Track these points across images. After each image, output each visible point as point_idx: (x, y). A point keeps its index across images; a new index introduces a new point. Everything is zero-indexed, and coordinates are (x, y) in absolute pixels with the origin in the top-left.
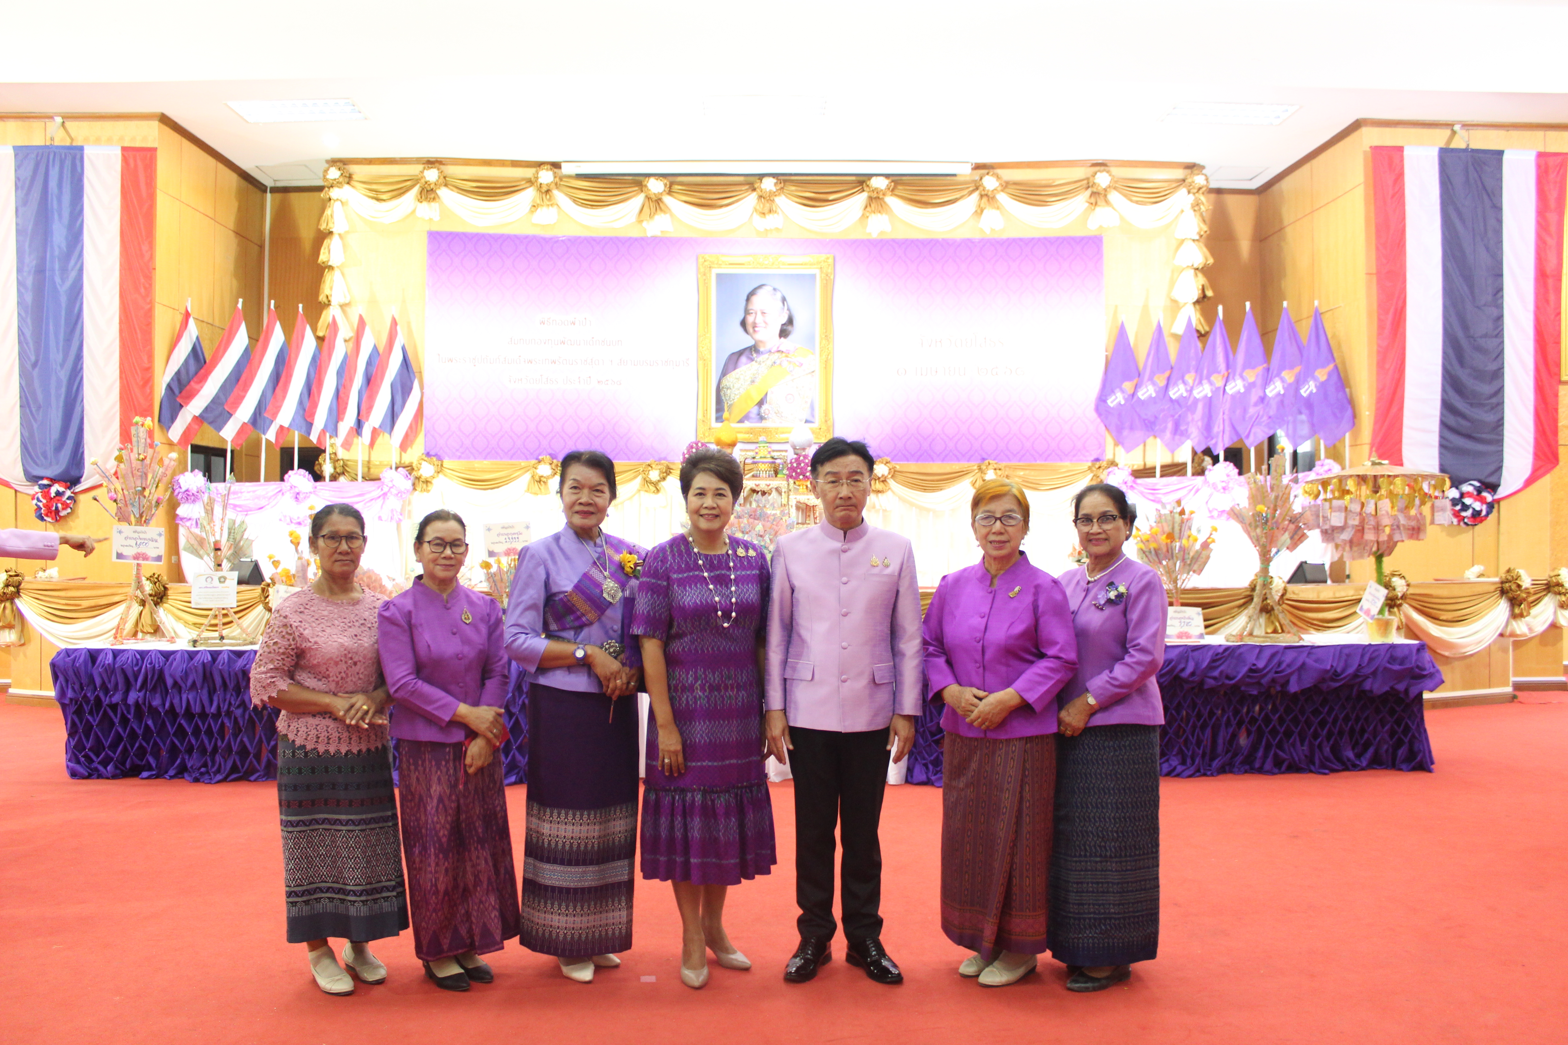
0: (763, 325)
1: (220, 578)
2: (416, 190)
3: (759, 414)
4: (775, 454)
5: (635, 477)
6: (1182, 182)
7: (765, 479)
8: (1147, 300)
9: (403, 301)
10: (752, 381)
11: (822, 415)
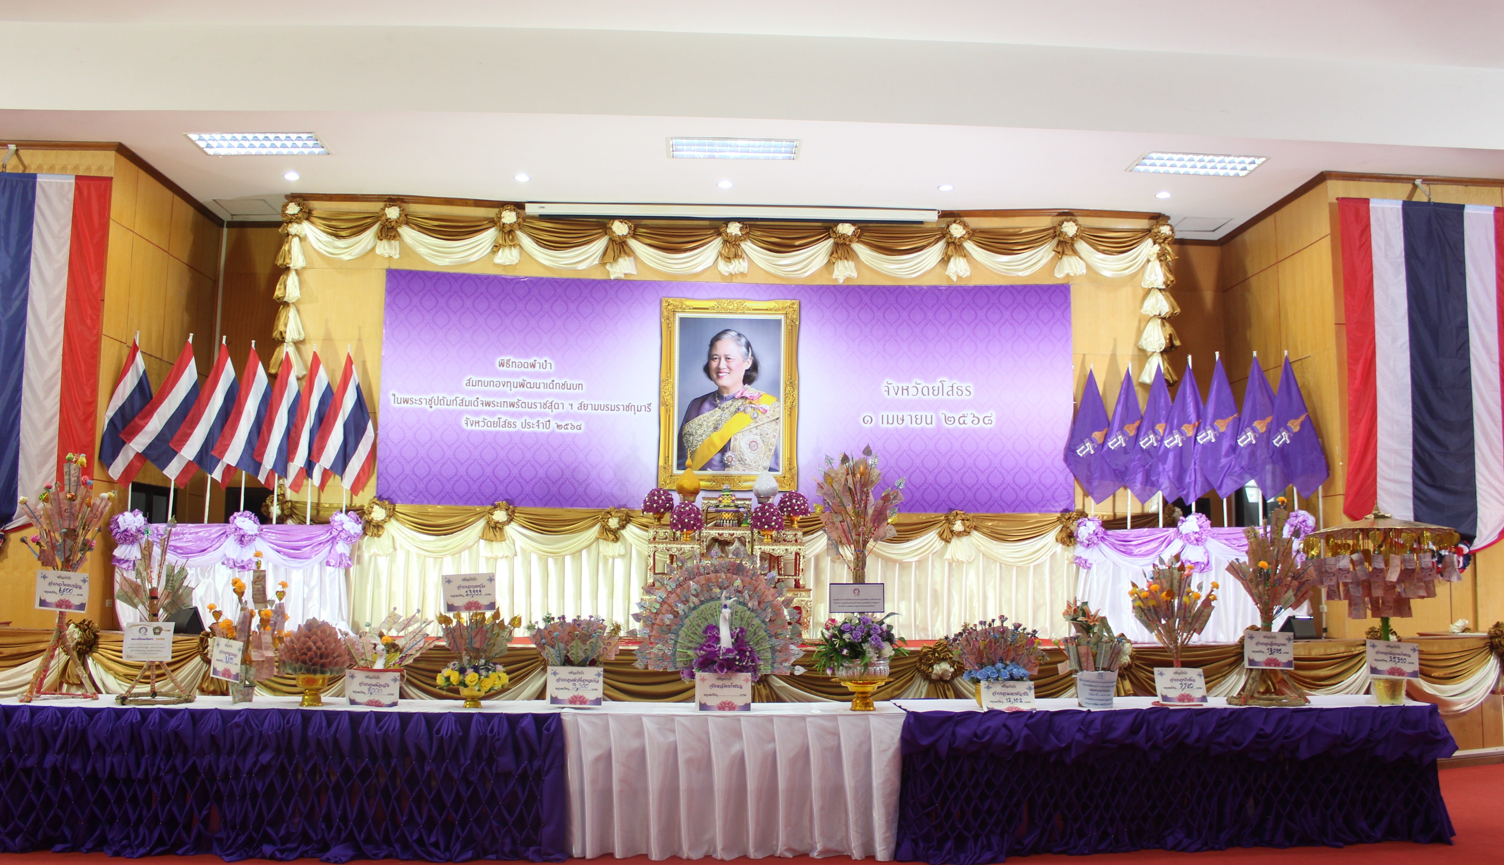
0: (727, 370)
1: (154, 629)
2: (375, 228)
3: (722, 461)
4: (739, 502)
5: (594, 525)
6: (1147, 232)
7: (729, 528)
8: (1115, 348)
9: (360, 340)
10: (716, 428)
11: (787, 463)
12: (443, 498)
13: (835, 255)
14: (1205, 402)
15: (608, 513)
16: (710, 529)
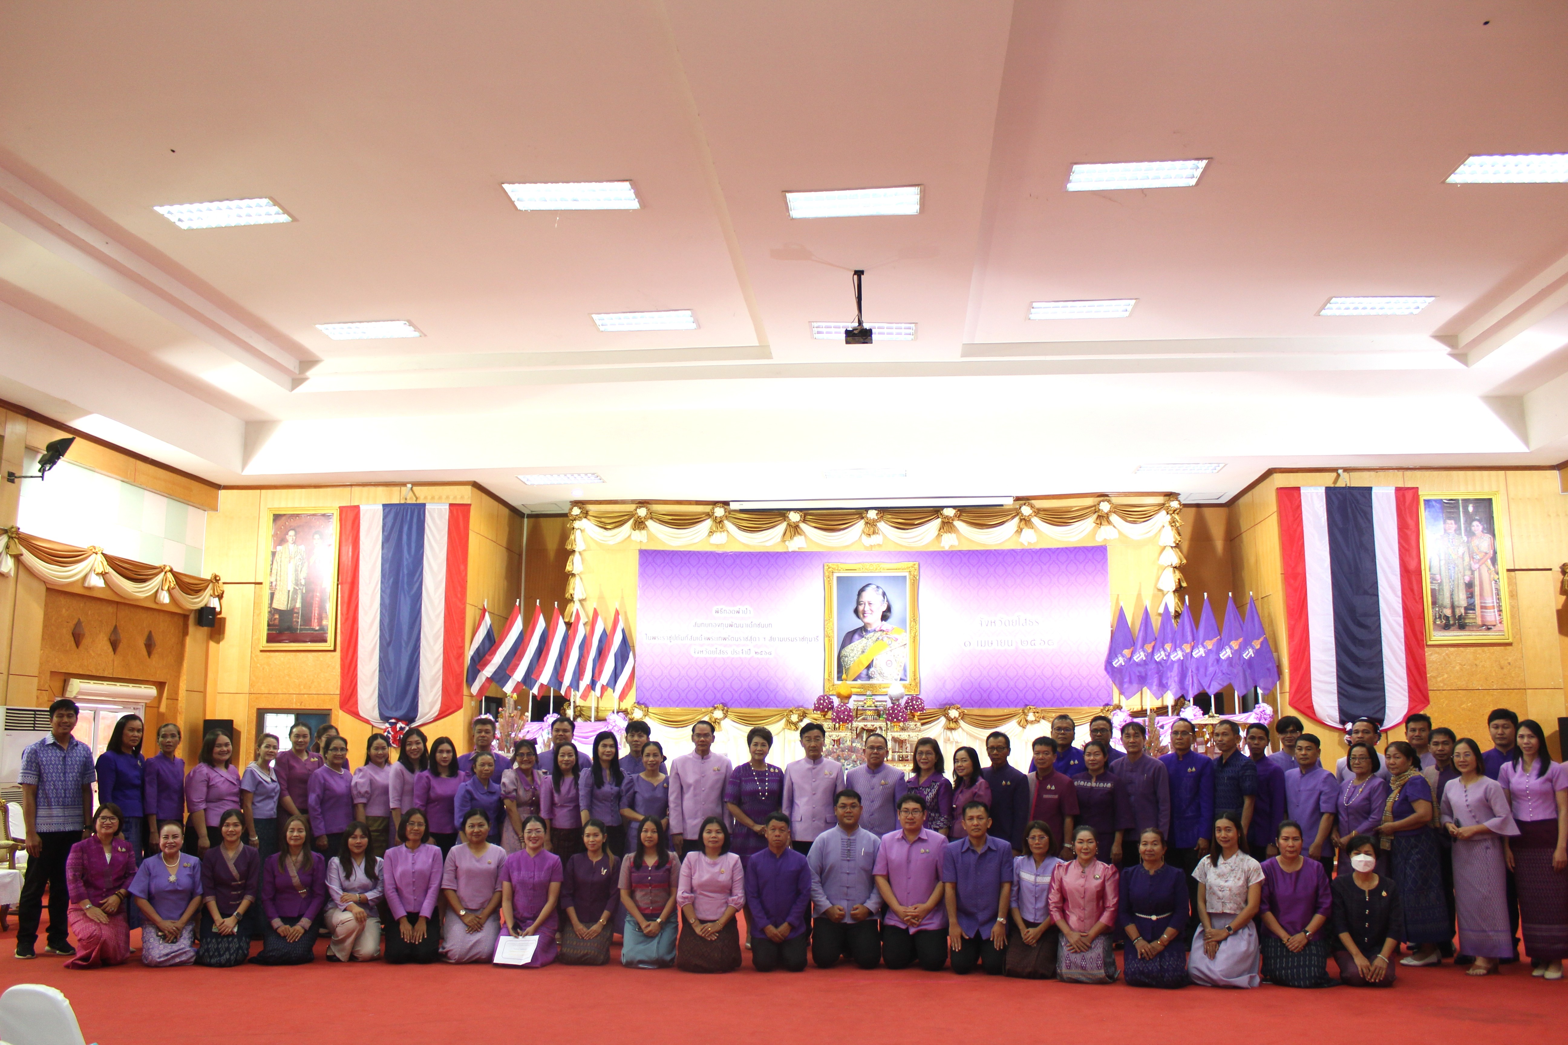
0: (870, 612)
2: (631, 522)
3: (867, 675)
4: (878, 703)
5: (781, 719)
6: (1162, 506)
7: (871, 721)
8: (1140, 590)
9: (622, 598)
10: (863, 652)
11: (912, 675)
12: (680, 703)
13: (942, 530)
14: (1197, 628)
15: (791, 711)
16: (859, 721)
